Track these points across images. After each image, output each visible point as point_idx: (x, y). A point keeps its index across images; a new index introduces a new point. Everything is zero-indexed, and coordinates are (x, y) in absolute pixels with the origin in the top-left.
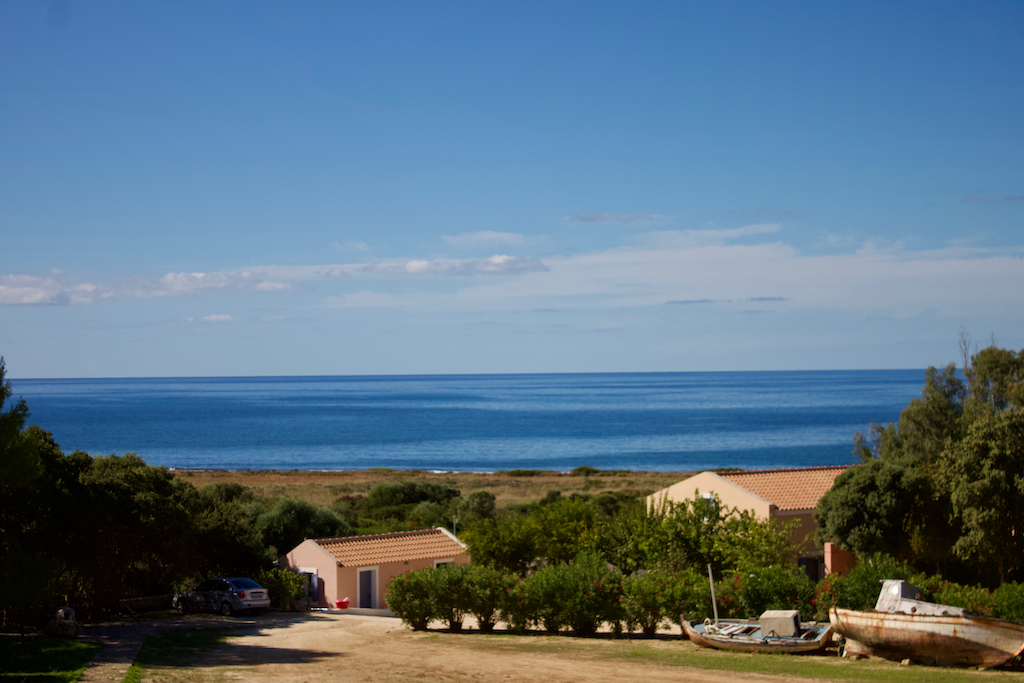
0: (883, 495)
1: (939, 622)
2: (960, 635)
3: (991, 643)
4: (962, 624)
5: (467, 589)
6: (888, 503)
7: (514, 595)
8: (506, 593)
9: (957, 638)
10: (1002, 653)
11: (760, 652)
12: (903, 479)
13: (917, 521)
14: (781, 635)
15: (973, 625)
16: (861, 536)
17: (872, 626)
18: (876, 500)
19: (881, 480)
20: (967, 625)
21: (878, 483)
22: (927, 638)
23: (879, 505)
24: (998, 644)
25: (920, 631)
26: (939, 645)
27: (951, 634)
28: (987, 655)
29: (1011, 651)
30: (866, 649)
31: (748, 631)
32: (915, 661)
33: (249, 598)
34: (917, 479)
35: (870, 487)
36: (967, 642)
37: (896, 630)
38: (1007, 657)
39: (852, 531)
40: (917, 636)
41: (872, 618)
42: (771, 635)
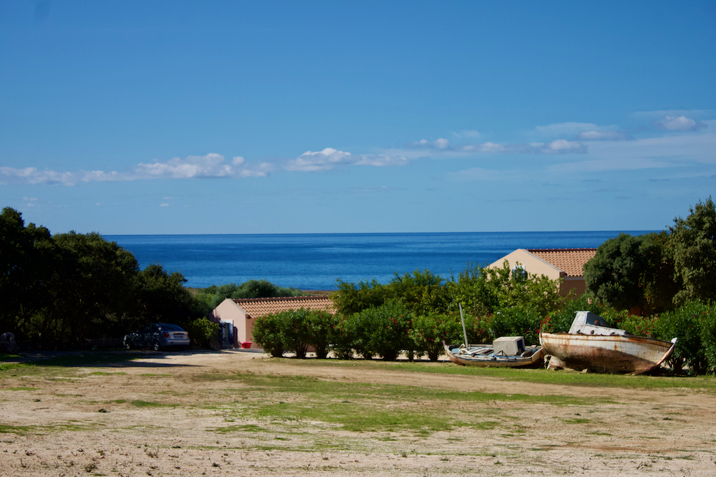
0: (625, 259)
1: (605, 340)
2: (619, 349)
3: (641, 356)
4: (620, 341)
5: (306, 325)
6: (628, 265)
7: (338, 329)
8: (332, 328)
9: (617, 351)
10: (649, 362)
11: (491, 367)
12: (640, 247)
13: (649, 278)
14: (508, 354)
15: (628, 342)
16: (607, 290)
17: (562, 345)
18: (620, 263)
19: (624, 247)
20: (624, 341)
21: (621, 250)
22: (596, 352)
23: (621, 267)
24: (646, 356)
25: (592, 347)
26: (605, 357)
27: (613, 349)
28: (638, 365)
29: (655, 361)
30: (562, 363)
31: (487, 353)
32: (592, 370)
33: (172, 338)
34: (650, 247)
35: (616, 254)
36: (624, 355)
37: (577, 346)
38: (652, 365)
39: (600, 286)
40: (590, 351)
41: (562, 339)
42: (501, 354)
